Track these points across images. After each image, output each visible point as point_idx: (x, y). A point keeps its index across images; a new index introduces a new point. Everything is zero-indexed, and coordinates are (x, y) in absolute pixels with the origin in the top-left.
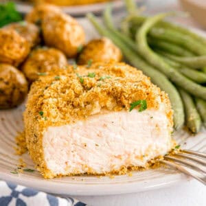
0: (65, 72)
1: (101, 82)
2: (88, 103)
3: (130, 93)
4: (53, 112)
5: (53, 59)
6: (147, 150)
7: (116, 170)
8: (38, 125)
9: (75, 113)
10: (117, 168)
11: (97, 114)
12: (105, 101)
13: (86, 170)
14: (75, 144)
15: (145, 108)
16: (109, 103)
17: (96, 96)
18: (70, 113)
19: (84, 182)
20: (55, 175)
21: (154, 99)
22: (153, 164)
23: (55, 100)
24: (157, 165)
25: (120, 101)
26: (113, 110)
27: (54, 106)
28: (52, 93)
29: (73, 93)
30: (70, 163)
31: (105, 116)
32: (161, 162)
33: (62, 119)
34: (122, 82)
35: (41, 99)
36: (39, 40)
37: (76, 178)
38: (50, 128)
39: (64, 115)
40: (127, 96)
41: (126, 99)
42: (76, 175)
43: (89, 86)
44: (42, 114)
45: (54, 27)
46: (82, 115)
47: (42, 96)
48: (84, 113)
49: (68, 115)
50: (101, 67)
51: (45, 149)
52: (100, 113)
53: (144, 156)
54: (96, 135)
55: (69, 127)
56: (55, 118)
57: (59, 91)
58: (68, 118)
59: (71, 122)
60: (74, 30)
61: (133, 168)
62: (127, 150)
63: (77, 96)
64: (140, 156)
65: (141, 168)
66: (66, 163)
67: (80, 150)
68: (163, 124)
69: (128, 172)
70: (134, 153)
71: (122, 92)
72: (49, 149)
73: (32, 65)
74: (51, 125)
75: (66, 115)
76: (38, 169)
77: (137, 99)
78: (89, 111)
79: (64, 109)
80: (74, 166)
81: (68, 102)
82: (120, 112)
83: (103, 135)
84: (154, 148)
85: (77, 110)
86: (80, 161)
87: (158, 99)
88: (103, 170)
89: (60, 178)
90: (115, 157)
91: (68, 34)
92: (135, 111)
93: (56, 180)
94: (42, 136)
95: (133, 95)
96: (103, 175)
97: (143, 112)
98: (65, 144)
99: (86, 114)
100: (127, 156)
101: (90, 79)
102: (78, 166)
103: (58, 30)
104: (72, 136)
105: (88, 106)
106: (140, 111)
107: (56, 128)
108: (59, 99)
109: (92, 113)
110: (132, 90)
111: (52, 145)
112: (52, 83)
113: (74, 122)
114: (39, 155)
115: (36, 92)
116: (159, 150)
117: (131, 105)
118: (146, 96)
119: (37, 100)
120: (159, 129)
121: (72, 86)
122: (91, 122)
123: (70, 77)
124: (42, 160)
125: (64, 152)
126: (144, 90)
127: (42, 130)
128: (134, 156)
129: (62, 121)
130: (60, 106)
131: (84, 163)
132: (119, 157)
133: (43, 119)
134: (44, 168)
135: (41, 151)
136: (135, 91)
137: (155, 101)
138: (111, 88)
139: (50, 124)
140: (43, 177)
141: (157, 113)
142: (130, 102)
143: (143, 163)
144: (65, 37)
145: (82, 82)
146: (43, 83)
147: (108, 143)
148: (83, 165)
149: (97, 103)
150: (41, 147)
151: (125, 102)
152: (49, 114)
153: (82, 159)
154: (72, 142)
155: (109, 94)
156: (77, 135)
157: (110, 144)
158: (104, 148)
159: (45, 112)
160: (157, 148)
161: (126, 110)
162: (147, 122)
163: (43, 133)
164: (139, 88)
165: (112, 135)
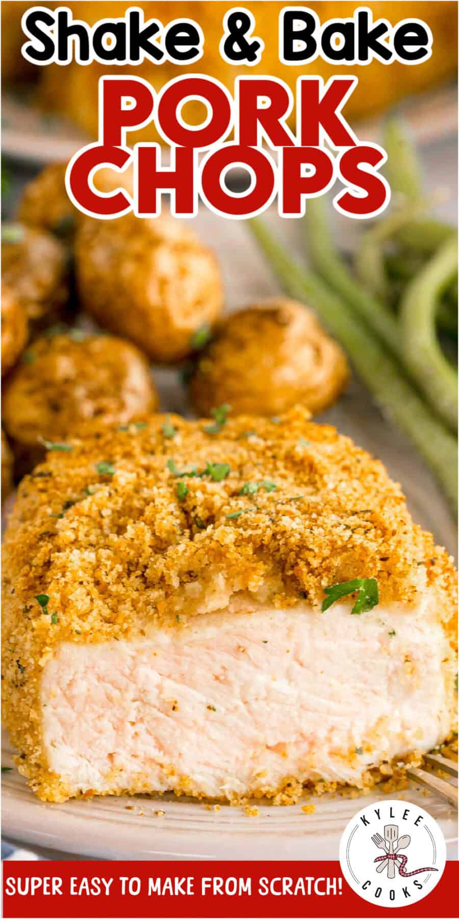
0: (136, 446)
1: (242, 503)
2: (191, 575)
3: (326, 552)
4: (79, 598)
5: (102, 376)
6: (372, 733)
7: (264, 790)
8: (29, 635)
9: (147, 603)
10: (269, 782)
11: (218, 611)
12: (246, 574)
13: (173, 781)
14: (141, 698)
15: (372, 602)
16: (257, 583)
17: (219, 554)
18: (134, 604)
19: (160, 822)
20: (73, 791)
21: (403, 574)
22: (386, 779)
23: (90, 556)
24: (398, 782)
25: (294, 578)
26: (270, 602)
27: (86, 577)
28: (83, 530)
29: (148, 537)
30: (122, 759)
31: (243, 622)
32: (410, 776)
33: (108, 621)
34: (308, 511)
35: (46, 546)
36: (63, 295)
37: (137, 804)
38: (67, 649)
39: (114, 610)
40: (315, 563)
41: (311, 571)
42: (139, 796)
43: (201, 512)
44: (44, 602)
45: (117, 259)
46: (170, 612)
47: (51, 535)
48: (177, 608)
49: (125, 609)
50: (253, 440)
51: (47, 711)
52: (226, 609)
53: (359, 751)
54: (210, 676)
55: (125, 647)
56: (83, 616)
57: (106, 522)
58: (126, 619)
59: (134, 630)
60: (183, 272)
61: (319, 788)
62: (307, 728)
63: (160, 547)
64: (345, 752)
65: (344, 788)
66: (111, 756)
67: (156, 719)
68: (429, 656)
69: (303, 797)
70: (329, 740)
71: (302, 547)
72: (60, 710)
73: (31, 392)
74: (69, 639)
75: (121, 607)
76: (22, 770)
77: (349, 573)
78: (193, 603)
79: (113, 588)
80: (134, 767)
81: (131, 567)
82: (292, 611)
83: (231, 677)
84: (396, 728)
85: (155, 594)
86: (155, 753)
87: (418, 577)
88: (226, 787)
89: (89, 803)
90: (268, 747)
91: (163, 283)
92: (337, 611)
93: (75, 808)
94: (39, 670)
95: (337, 562)
96: (224, 801)
97: (364, 615)
98: (109, 698)
99: (182, 612)
100: (305, 746)
101: (211, 487)
102: (148, 769)
103: (129, 269)
104: (132, 677)
105: (189, 586)
106: (355, 611)
107: (83, 648)
108: (104, 553)
109: (202, 610)
110: (333, 543)
111: (70, 700)
112: (85, 492)
113: (142, 632)
114: (26, 725)
115: (34, 513)
116: (408, 734)
117: (326, 591)
118: (379, 565)
119: (33, 547)
120: (413, 671)
121: (148, 511)
122: (195, 636)
123: (148, 469)
124: (38, 743)
125: (106, 724)
126: (372, 547)
127: (41, 654)
128: (326, 749)
129: (106, 627)
130: (105, 579)
131: (165, 760)
132: (279, 749)
133: (47, 619)
134: (41, 767)
135: (33, 715)
136: (344, 548)
137: (405, 583)
138: (269, 533)
139: (68, 635)
140: (34, 797)
141: (409, 619)
142: (324, 583)
143: (354, 773)
144: (153, 296)
145: (182, 498)
146: (57, 486)
147: (246, 703)
148: (162, 766)
149: (220, 580)
150: (36, 702)
151: (309, 582)
152: (65, 605)
153: (160, 747)
154: (131, 695)
155: (260, 549)
156: (149, 675)
157: (254, 706)
158: (232, 719)
159: (54, 595)
160: (404, 727)
161: (310, 605)
162: (377, 645)
163: (42, 662)
164: (358, 539)
165: (261, 679)
